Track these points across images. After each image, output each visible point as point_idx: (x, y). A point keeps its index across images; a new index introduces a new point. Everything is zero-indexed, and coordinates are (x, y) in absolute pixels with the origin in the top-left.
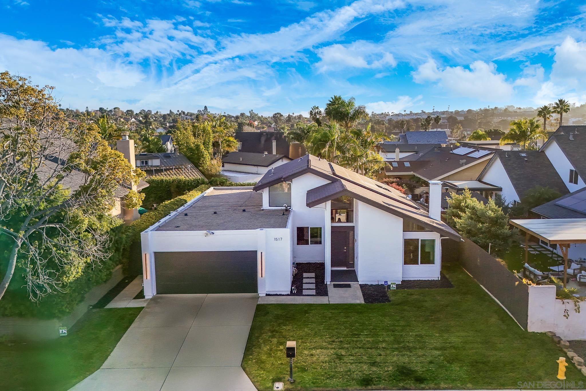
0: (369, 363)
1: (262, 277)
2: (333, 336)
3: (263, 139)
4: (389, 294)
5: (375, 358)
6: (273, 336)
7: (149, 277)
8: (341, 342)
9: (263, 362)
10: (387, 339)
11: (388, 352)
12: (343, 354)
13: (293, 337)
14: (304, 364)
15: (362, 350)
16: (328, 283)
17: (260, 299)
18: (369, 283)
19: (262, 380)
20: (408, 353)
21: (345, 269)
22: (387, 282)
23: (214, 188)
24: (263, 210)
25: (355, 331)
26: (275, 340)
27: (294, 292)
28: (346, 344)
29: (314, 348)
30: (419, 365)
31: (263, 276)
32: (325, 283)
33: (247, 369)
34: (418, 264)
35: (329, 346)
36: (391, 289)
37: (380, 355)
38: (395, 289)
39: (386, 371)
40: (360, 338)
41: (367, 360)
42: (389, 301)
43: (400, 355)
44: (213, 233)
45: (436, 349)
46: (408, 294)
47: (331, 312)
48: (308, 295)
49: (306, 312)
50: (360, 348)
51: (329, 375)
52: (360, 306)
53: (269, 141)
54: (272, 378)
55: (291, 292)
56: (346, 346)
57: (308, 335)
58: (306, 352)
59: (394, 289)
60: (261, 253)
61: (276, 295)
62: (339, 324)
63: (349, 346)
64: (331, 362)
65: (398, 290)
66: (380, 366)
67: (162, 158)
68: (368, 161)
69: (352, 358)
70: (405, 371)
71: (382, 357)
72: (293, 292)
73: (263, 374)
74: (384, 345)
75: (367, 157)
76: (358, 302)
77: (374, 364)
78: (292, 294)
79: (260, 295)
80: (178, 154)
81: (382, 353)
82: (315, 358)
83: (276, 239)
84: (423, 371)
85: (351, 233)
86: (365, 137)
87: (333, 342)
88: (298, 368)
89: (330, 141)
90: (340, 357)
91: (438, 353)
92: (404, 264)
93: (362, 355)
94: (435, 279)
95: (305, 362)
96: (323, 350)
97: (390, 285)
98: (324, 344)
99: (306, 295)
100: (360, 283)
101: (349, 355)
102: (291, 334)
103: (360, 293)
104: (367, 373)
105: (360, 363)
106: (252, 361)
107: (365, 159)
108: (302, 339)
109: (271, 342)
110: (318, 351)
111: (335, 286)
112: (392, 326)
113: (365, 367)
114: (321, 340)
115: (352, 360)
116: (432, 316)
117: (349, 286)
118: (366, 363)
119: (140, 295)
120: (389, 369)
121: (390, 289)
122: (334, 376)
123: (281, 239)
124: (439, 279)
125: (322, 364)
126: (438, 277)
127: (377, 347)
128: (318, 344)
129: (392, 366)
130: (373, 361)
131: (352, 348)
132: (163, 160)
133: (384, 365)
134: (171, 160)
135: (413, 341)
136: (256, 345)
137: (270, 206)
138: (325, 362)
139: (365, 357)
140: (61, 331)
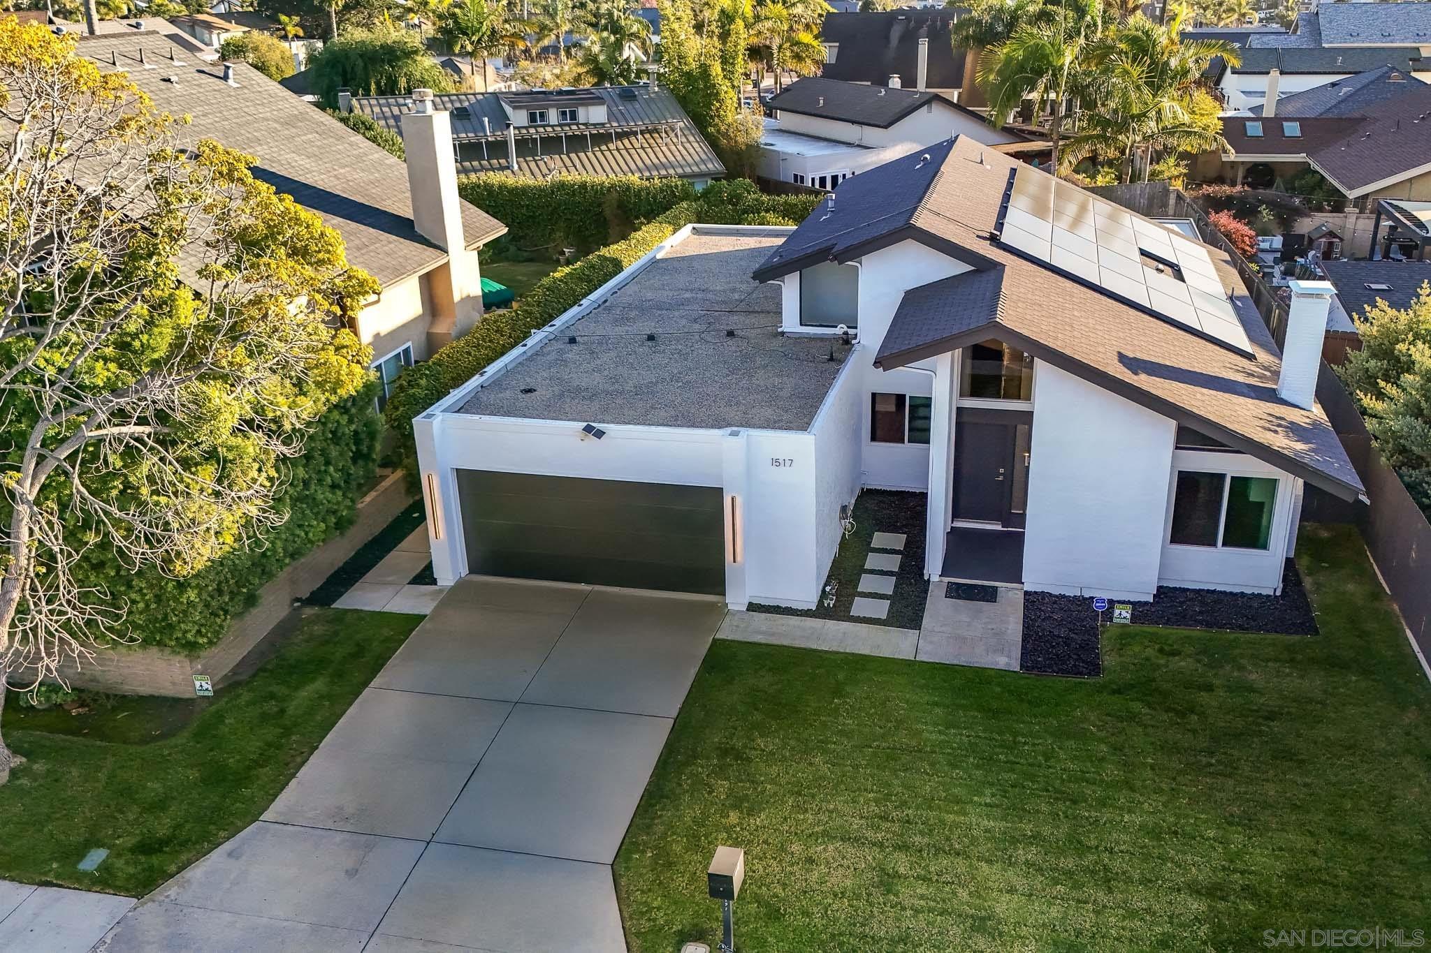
0: (972, 916)
1: (734, 562)
2: (888, 797)
3: (896, 33)
4: (1103, 641)
5: (993, 900)
6: (721, 772)
7: (442, 534)
8: (908, 822)
9: (670, 866)
10: (1046, 831)
11: (1039, 883)
12: (902, 870)
13: (776, 784)
14: (779, 890)
15: (960, 865)
16: (935, 578)
17: (727, 623)
18: (1056, 592)
19: (651, 931)
20: (1100, 895)
21: (998, 527)
23: (694, 228)
24: (783, 333)
25: (960, 786)
26: (722, 786)
27: (829, 604)
28: (921, 832)
29: (825, 833)
31: (739, 558)
32: (926, 578)
33: (624, 882)
35: (870, 834)
36: (1115, 620)
37: (1013, 890)
38: (1128, 622)
40: (965, 814)
41: (968, 904)
42: (1097, 670)
43: (1073, 899)
44: (604, 433)
45: (1194, 890)
46: (1161, 651)
47: (908, 701)
48: (863, 621)
49: (837, 690)
50: (958, 854)
52: (1001, 681)
53: (910, 41)
54: (680, 927)
55: (821, 602)
56: (917, 840)
57: (819, 781)
58: (796, 847)
59: (1122, 622)
60: (733, 498)
61: (776, 610)
62: (919, 752)
63: (926, 840)
64: (858, 898)
65: (1137, 628)
67: (612, 101)
68: (1163, 131)
69: (924, 889)
71: (1016, 898)
72: (826, 604)
73: (659, 909)
74: (1033, 852)
75: (1159, 119)
76: (1001, 662)
77: (983, 924)
78: (821, 612)
79: (731, 608)
80: (656, 89)
81: (1020, 884)
82: (815, 876)
83: (776, 462)
85: (1021, 428)
86: (1163, 53)
87: (884, 818)
89: (1050, 72)
90: (888, 881)
92: (1172, 541)
93: (956, 881)
94: (1264, 592)
95: (784, 886)
96: (850, 850)
97: (1112, 607)
98: (857, 823)
99: (859, 620)
100: (1027, 587)
101: (918, 877)
102: (775, 771)
103: (1014, 628)
105: (941, 914)
106: (644, 852)
107: (1153, 124)
108: (799, 794)
109: (710, 793)
110: (831, 848)
111: (955, 592)
112: (1077, 781)
114: (847, 809)
115: (922, 897)
116: (1212, 754)
117: (991, 596)
118: (960, 916)
119: (425, 576)
121: (1111, 621)
123: (788, 463)
124: (1278, 593)
125: (831, 901)
126: (1275, 590)
127: (1011, 856)
128: (839, 821)
129: (1036, 941)
130: (984, 913)
131: (933, 851)
132: (617, 106)
133: (1013, 932)
134: (637, 106)
135: (1127, 852)
136: (667, 798)
137: (801, 325)
138: (842, 893)
139: (963, 894)
140: (197, 684)
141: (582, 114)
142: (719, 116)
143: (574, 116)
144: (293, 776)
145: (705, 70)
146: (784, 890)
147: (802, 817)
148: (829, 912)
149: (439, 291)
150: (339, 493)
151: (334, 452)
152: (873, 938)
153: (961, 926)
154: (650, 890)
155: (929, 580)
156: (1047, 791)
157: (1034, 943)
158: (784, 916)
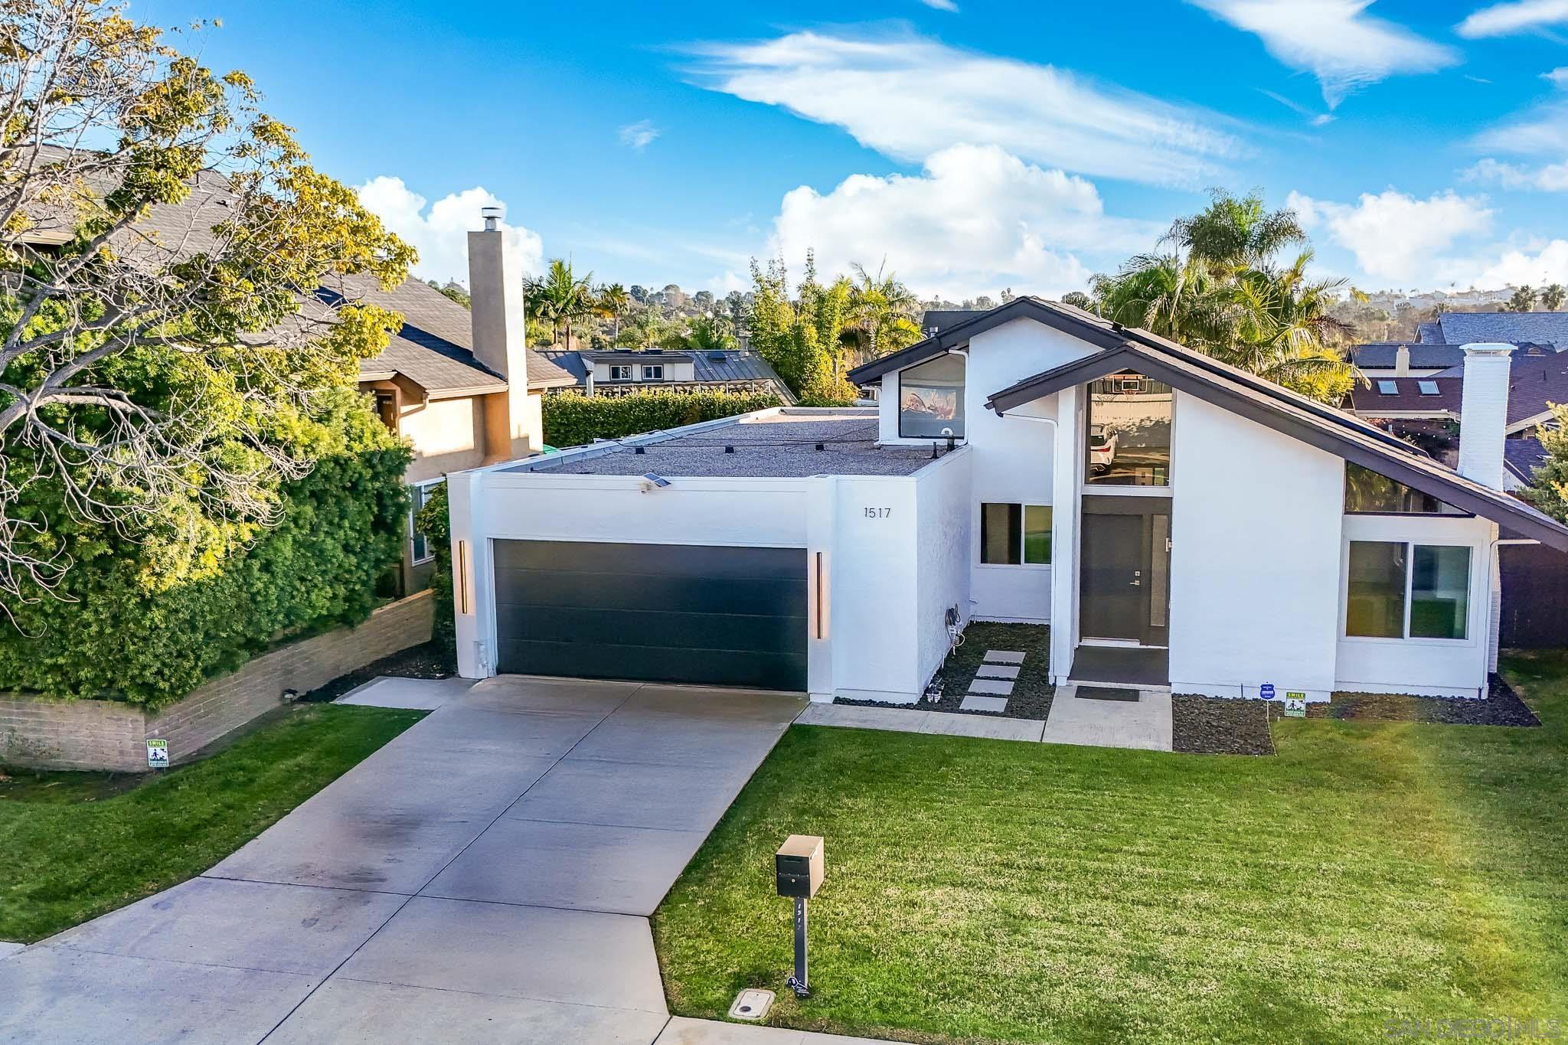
0: (1129, 956)
1: (819, 637)
2: (1012, 846)
4: (1276, 730)
5: (1157, 940)
7: (470, 610)
8: (1039, 869)
9: (726, 911)
10: (1221, 877)
11: (1215, 924)
12: (1032, 912)
14: (870, 931)
15: (1110, 908)
16: (1062, 682)
17: (808, 711)
18: (1210, 694)
19: (698, 974)
20: (1299, 938)
21: (1135, 645)
22: (1271, 688)
23: (782, 411)
24: (878, 448)
25: (1104, 837)
27: (933, 699)
28: (1055, 878)
29: (928, 880)
30: (1338, 989)
31: (824, 633)
32: (1051, 682)
33: (665, 930)
34: (1401, 636)
35: (990, 880)
36: (1288, 714)
37: (1181, 932)
38: (1302, 715)
39: (1189, 997)
40: (1113, 862)
41: (1122, 944)
42: (1267, 749)
43: (1263, 941)
44: (668, 483)
45: (1424, 933)
47: (1033, 769)
48: (977, 712)
49: (946, 761)
50: (1106, 898)
51: (953, 984)
52: (1148, 758)
54: (737, 969)
55: (924, 698)
56: (1052, 884)
57: (921, 834)
58: (893, 892)
59: (1296, 714)
60: (818, 554)
61: (870, 703)
62: (1051, 808)
63: (1062, 885)
64: (975, 938)
65: (1313, 720)
66: (1168, 973)
67: (700, 360)
68: (1291, 362)
69: (1062, 930)
70: (1271, 1005)
71: (1186, 939)
72: (929, 700)
73: (709, 952)
74: (1205, 897)
75: (1286, 349)
76: (1149, 745)
77: (1143, 963)
78: (923, 704)
79: (813, 699)
80: (747, 354)
81: (1191, 926)
82: (918, 917)
83: (870, 512)
84: (1351, 1016)
86: (1285, 287)
87: (1008, 865)
88: (844, 944)
89: (1165, 295)
90: (1014, 923)
91: (1428, 949)
92: (1349, 633)
93: (1105, 922)
94: (1468, 695)
95: (876, 927)
96: (962, 894)
97: (1281, 704)
98: (972, 869)
99: (970, 712)
100: (1175, 690)
101: (1054, 919)
102: (865, 825)
103: (1164, 720)
104: (1111, 995)
105: (1087, 954)
106: (692, 902)
107: (1279, 354)
108: (896, 844)
110: (938, 892)
111: (1082, 692)
112: (1255, 833)
113: (1107, 971)
114: (958, 857)
115: (1060, 937)
117: (1134, 696)
118: (1113, 956)
120: (1203, 991)
121: (1282, 715)
122: (970, 990)
123: (886, 512)
124: (1484, 696)
125: (939, 941)
126: (1480, 690)
127: (1175, 901)
128: (948, 869)
129: (1217, 981)
130: (1143, 953)
131: (1073, 895)
132: (706, 367)
133: (1185, 972)
134: (727, 368)
135: (1330, 897)
136: (728, 852)
137: (900, 436)
138: (954, 933)
139: (1115, 935)
140: (151, 751)
141: (668, 372)
142: (813, 380)
143: (658, 372)
144: (254, 837)
145: (798, 331)
146: (876, 931)
147: (901, 864)
148: (937, 952)
149: (495, 426)
150: (354, 560)
151: (352, 506)
152: (996, 976)
153: (1115, 965)
154: (699, 936)
155: (1054, 685)
156: (1217, 841)
157: (1214, 982)
158: (876, 956)
